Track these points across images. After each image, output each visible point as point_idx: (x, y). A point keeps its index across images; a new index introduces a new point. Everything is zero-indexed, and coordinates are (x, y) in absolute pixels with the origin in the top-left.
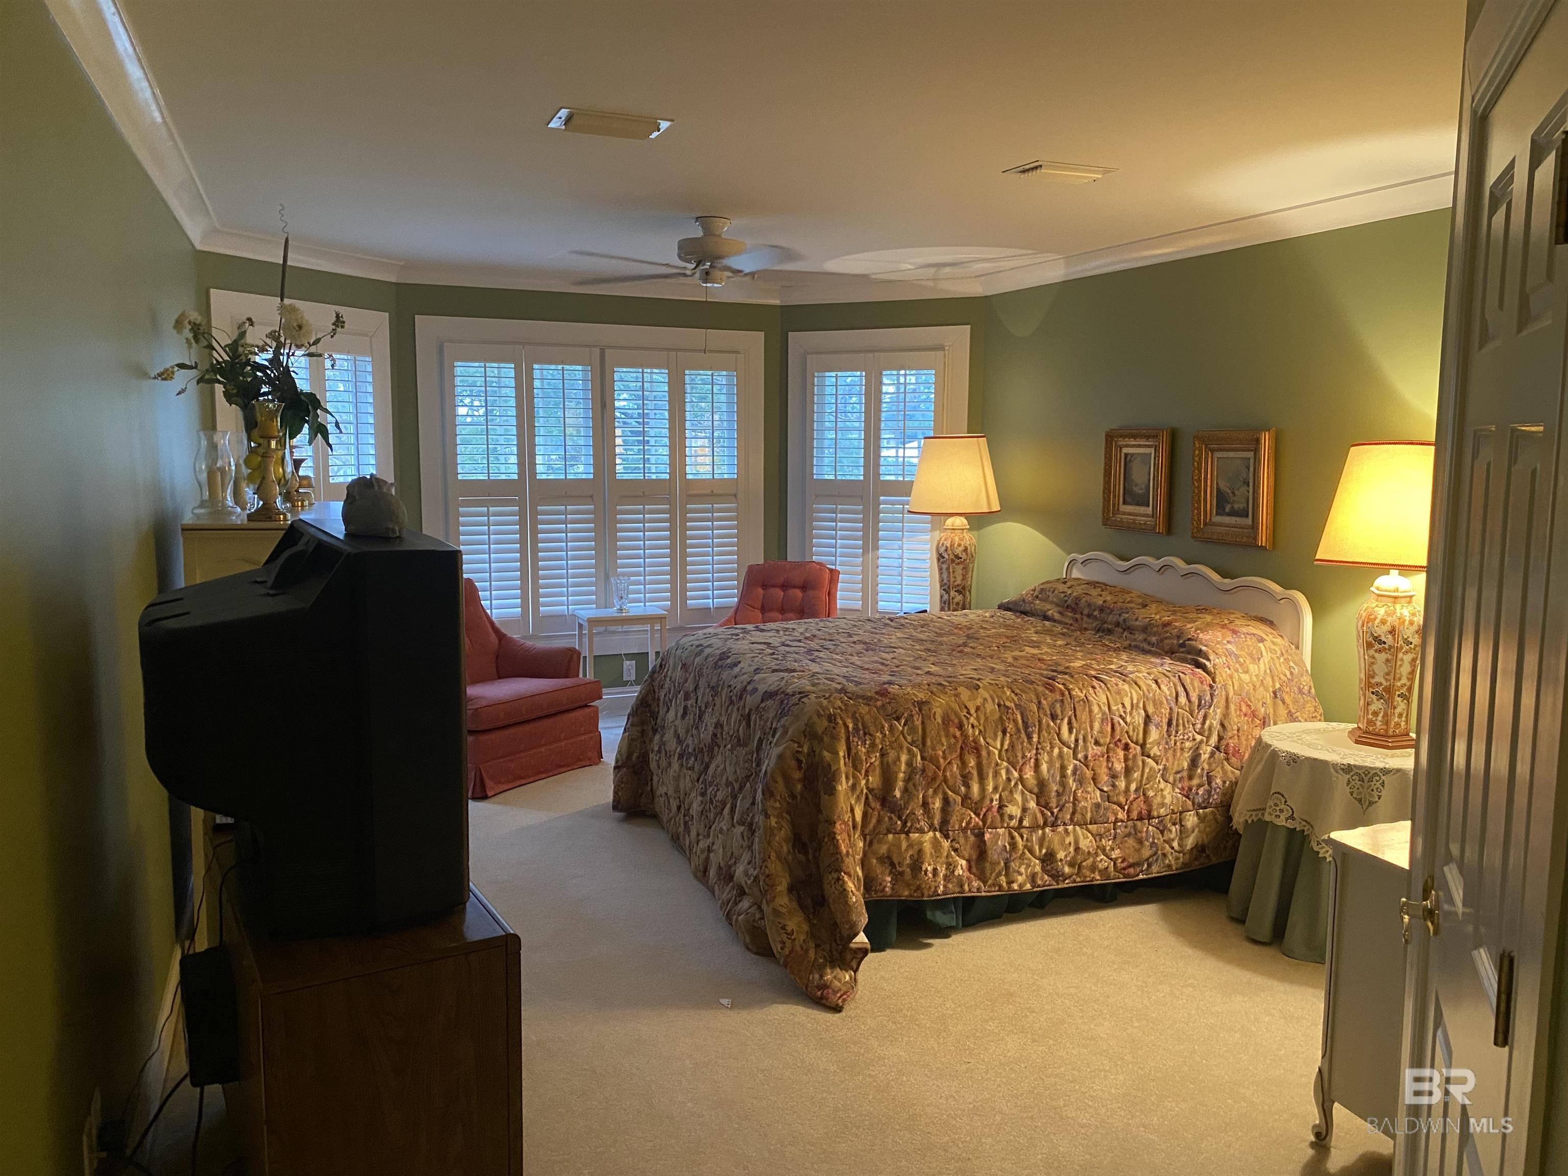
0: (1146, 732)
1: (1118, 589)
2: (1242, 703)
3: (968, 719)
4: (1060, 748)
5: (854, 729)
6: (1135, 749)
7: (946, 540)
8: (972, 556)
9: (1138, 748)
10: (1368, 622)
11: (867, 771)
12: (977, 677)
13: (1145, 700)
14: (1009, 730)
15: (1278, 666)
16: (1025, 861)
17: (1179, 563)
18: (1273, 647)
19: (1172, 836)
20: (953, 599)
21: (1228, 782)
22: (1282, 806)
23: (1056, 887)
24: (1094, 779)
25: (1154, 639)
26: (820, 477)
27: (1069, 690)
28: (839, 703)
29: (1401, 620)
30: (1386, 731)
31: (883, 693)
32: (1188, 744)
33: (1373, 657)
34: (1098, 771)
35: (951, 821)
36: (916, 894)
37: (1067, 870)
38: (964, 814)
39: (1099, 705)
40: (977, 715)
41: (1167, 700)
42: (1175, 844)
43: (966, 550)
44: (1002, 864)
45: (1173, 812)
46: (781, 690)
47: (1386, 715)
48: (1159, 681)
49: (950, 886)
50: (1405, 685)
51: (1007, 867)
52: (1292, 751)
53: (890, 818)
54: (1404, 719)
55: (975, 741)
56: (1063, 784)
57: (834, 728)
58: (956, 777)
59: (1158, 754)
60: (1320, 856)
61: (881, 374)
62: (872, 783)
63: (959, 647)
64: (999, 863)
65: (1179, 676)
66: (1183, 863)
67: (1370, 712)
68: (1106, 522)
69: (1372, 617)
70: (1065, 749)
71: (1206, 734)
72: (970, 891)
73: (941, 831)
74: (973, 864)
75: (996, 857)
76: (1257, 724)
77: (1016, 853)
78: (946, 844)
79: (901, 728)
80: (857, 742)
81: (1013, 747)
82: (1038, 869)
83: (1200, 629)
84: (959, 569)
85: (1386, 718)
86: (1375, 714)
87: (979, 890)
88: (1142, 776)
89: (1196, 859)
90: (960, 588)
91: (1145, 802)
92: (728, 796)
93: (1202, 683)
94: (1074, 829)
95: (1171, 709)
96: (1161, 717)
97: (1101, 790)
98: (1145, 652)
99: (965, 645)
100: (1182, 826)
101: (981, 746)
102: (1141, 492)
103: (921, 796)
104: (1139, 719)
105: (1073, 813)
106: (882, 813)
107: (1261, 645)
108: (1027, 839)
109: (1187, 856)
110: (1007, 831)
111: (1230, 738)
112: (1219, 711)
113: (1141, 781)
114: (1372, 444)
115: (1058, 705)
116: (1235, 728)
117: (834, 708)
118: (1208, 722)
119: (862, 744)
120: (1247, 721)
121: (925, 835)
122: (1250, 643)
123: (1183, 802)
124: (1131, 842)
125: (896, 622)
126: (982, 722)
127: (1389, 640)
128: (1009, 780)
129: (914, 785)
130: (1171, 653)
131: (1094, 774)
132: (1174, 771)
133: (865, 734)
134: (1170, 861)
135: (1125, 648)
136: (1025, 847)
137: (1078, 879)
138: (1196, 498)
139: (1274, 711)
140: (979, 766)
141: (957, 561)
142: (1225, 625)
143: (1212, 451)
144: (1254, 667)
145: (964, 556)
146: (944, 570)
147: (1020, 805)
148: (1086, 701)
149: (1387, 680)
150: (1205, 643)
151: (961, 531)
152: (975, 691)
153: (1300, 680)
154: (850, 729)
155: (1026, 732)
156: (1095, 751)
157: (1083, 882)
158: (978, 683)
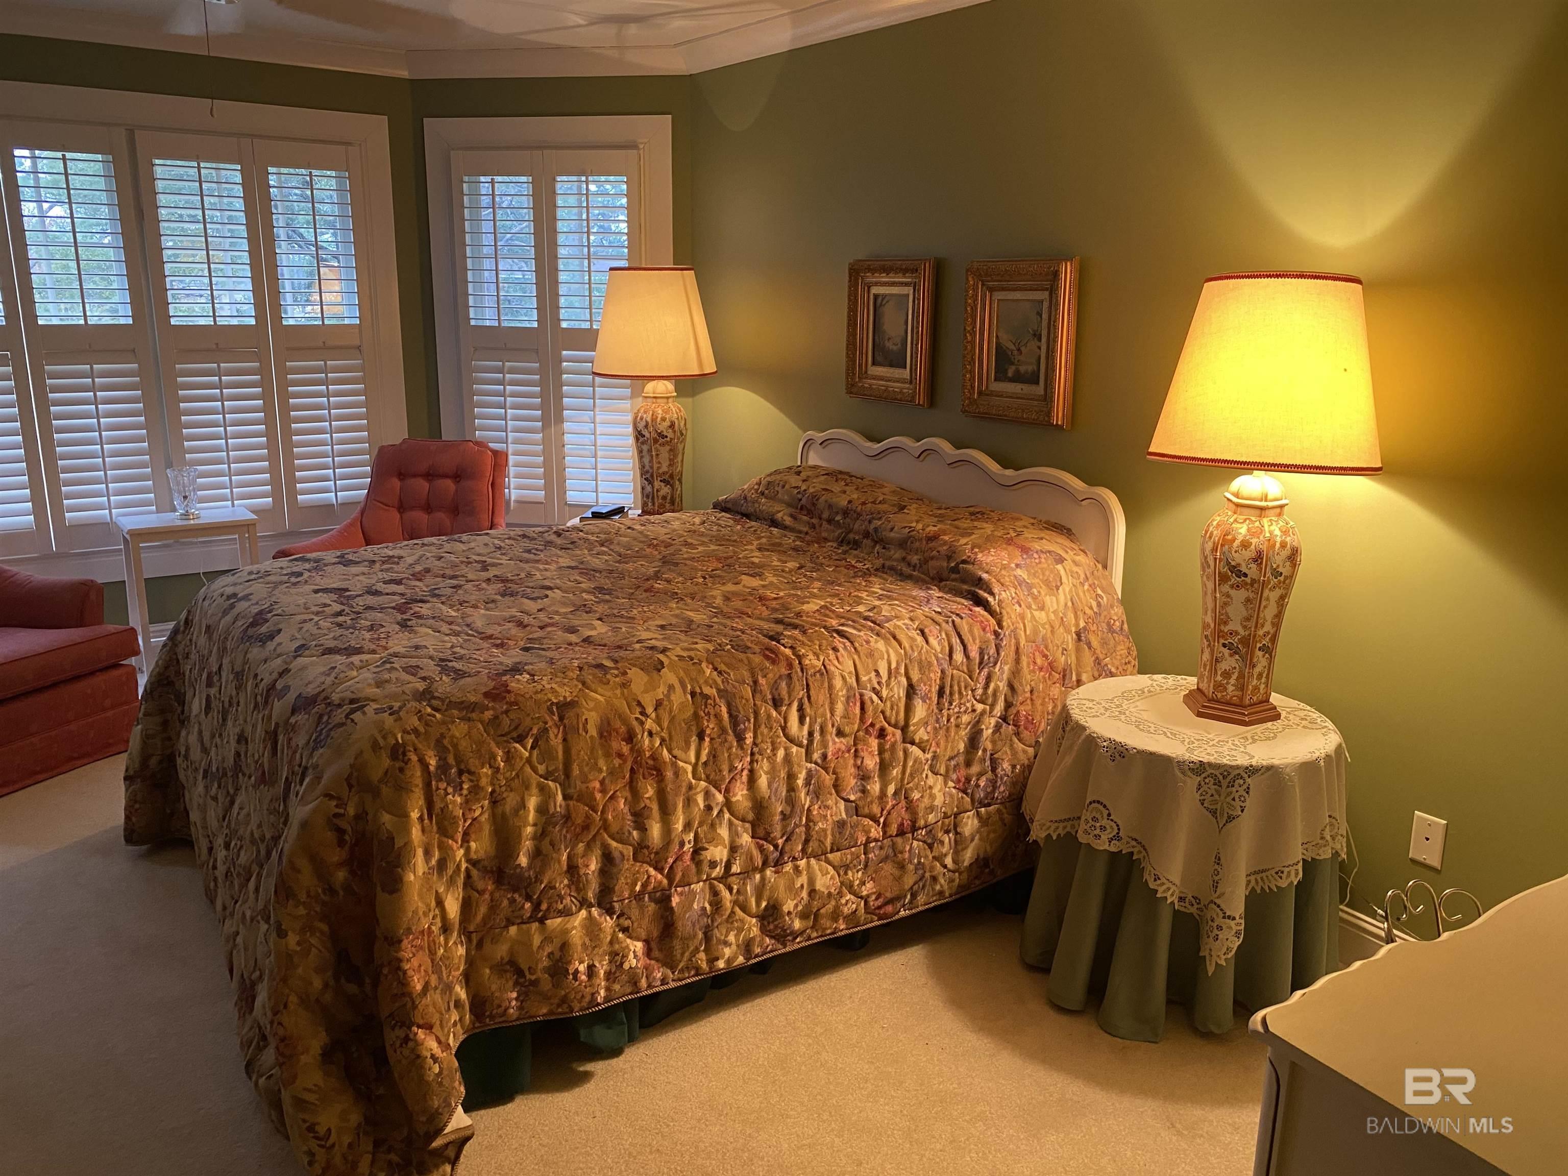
0: (909, 709)
1: (866, 482)
2: (1037, 654)
3: (642, 723)
4: (786, 749)
5: (438, 767)
6: (894, 735)
7: (645, 412)
8: (682, 434)
9: (898, 733)
10: (1222, 545)
11: (466, 834)
12: (660, 644)
13: (908, 661)
14: (708, 732)
15: (1081, 594)
16: (736, 925)
17: (945, 446)
18: (1075, 569)
19: (944, 850)
20: (658, 491)
21: (1018, 767)
22: (1105, 822)
23: (783, 951)
24: (836, 786)
25: (915, 559)
26: (480, 323)
27: (800, 658)
28: (415, 722)
29: (1271, 541)
30: (1241, 699)
31: (498, 693)
32: (965, 718)
33: (1228, 596)
34: (843, 773)
35: (617, 888)
36: (560, 1010)
37: (797, 924)
38: (638, 872)
39: (843, 678)
40: (657, 716)
41: (938, 659)
42: (949, 861)
43: (672, 426)
44: (700, 935)
45: (946, 816)
46: (323, 695)
47: (1241, 676)
48: (926, 630)
49: (617, 987)
50: (1268, 633)
51: (707, 938)
52: (1118, 739)
53: (512, 901)
54: (1263, 680)
55: (653, 757)
56: (791, 801)
57: (401, 770)
58: (623, 819)
59: (926, 738)
60: (1158, 895)
61: (554, 179)
62: (476, 852)
63: (648, 580)
64: (695, 936)
65: (953, 621)
66: (959, 886)
67: (1219, 673)
68: (852, 389)
69: (1229, 537)
70: (794, 749)
71: (990, 701)
72: (650, 986)
73: (600, 905)
74: (653, 945)
75: (689, 928)
76: (1055, 680)
77: (722, 915)
78: (608, 923)
79: (527, 754)
80: (445, 790)
81: (714, 757)
82: (755, 931)
83: (979, 547)
84: (664, 452)
85: (1241, 680)
86: (1227, 675)
87: (664, 981)
88: (904, 772)
89: (976, 878)
90: (666, 477)
91: (907, 808)
92: (253, 861)
93: (984, 630)
94: (808, 863)
95: (943, 672)
96: (930, 686)
97: (847, 800)
98: (904, 577)
99: (657, 576)
100: (957, 833)
101: (665, 762)
102: (895, 348)
103: (565, 857)
104: (899, 691)
105: (807, 841)
106: (497, 895)
107: (1059, 567)
108: (738, 891)
109: (965, 876)
110: (707, 886)
111: (1021, 704)
112: (1006, 668)
113: (902, 779)
114: (1243, 277)
115: (783, 684)
116: (1028, 689)
117: (405, 732)
118: (992, 686)
119: (455, 791)
120: (1044, 678)
121: (572, 918)
122: (1045, 566)
123: (958, 799)
124: (888, 868)
125: (566, 538)
126: (665, 725)
127: (1252, 571)
128: (709, 808)
129: (552, 844)
130: (938, 580)
131: (837, 779)
132: (947, 758)
133: (460, 773)
134: (942, 886)
135: (877, 570)
136: (735, 903)
137: (815, 934)
138: (969, 356)
139: (1078, 659)
140: (662, 797)
141: (661, 440)
142: (1011, 539)
143: (992, 290)
144: (1051, 600)
145: (670, 434)
146: (645, 453)
147: (727, 842)
148: (825, 672)
149: (1245, 627)
150: (987, 568)
151: (665, 400)
152: (655, 672)
153: (1109, 613)
154: (432, 768)
155: (734, 731)
156: (838, 746)
157: (822, 936)
158: (661, 657)
